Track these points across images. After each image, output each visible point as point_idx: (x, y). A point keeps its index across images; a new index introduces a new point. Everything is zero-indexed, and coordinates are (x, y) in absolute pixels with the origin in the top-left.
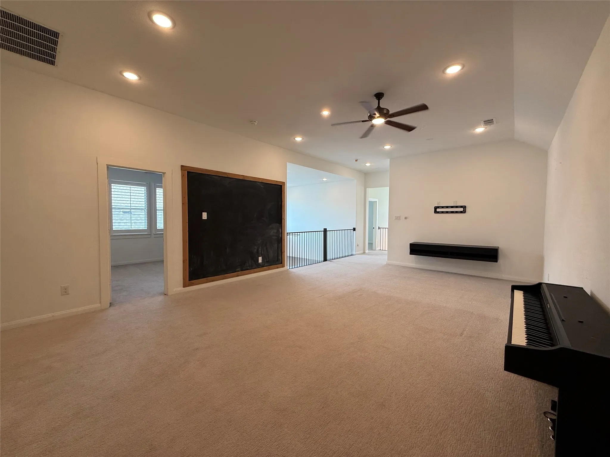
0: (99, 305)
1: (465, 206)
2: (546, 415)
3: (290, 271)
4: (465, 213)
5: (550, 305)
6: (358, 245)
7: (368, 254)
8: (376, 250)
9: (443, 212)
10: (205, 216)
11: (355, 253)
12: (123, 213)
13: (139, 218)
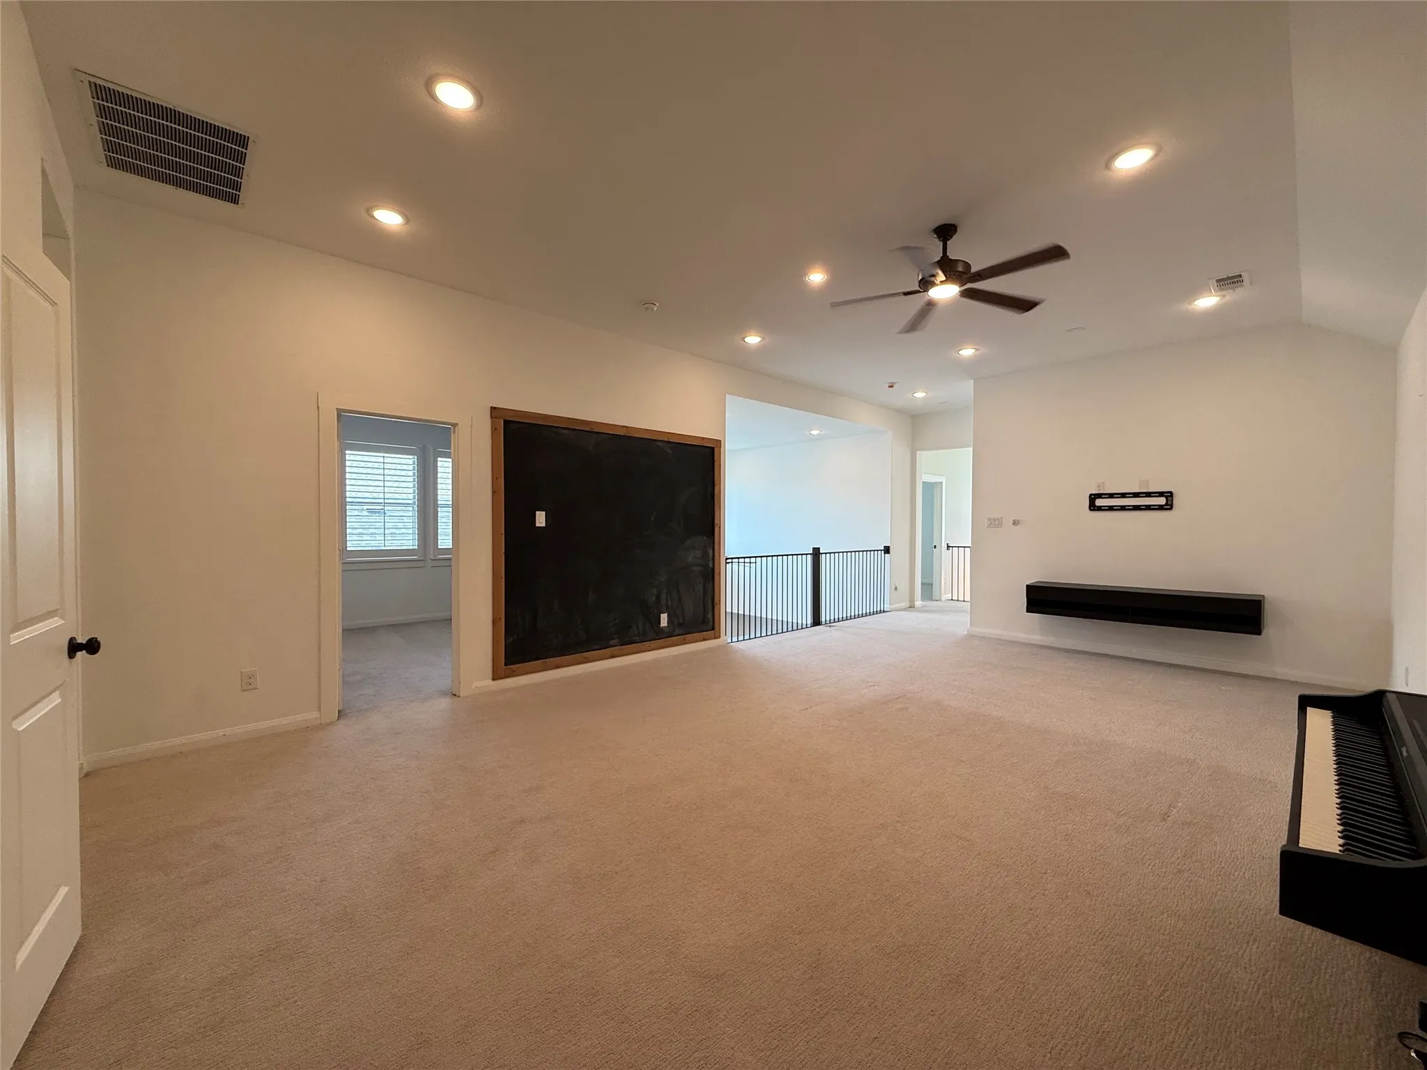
0: (315, 714)
1: (1171, 493)
2: (1407, 1042)
3: (732, 647)
4: (1171, 509)
5: (1409, 749)
6: (896, 589)
7: (923, 610)
8: (941, 600)
9: (1111, 508)
10: (541, 519)
11: (888, 606)
12: (367, 514)
13: (400, 525)
